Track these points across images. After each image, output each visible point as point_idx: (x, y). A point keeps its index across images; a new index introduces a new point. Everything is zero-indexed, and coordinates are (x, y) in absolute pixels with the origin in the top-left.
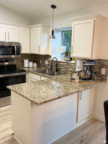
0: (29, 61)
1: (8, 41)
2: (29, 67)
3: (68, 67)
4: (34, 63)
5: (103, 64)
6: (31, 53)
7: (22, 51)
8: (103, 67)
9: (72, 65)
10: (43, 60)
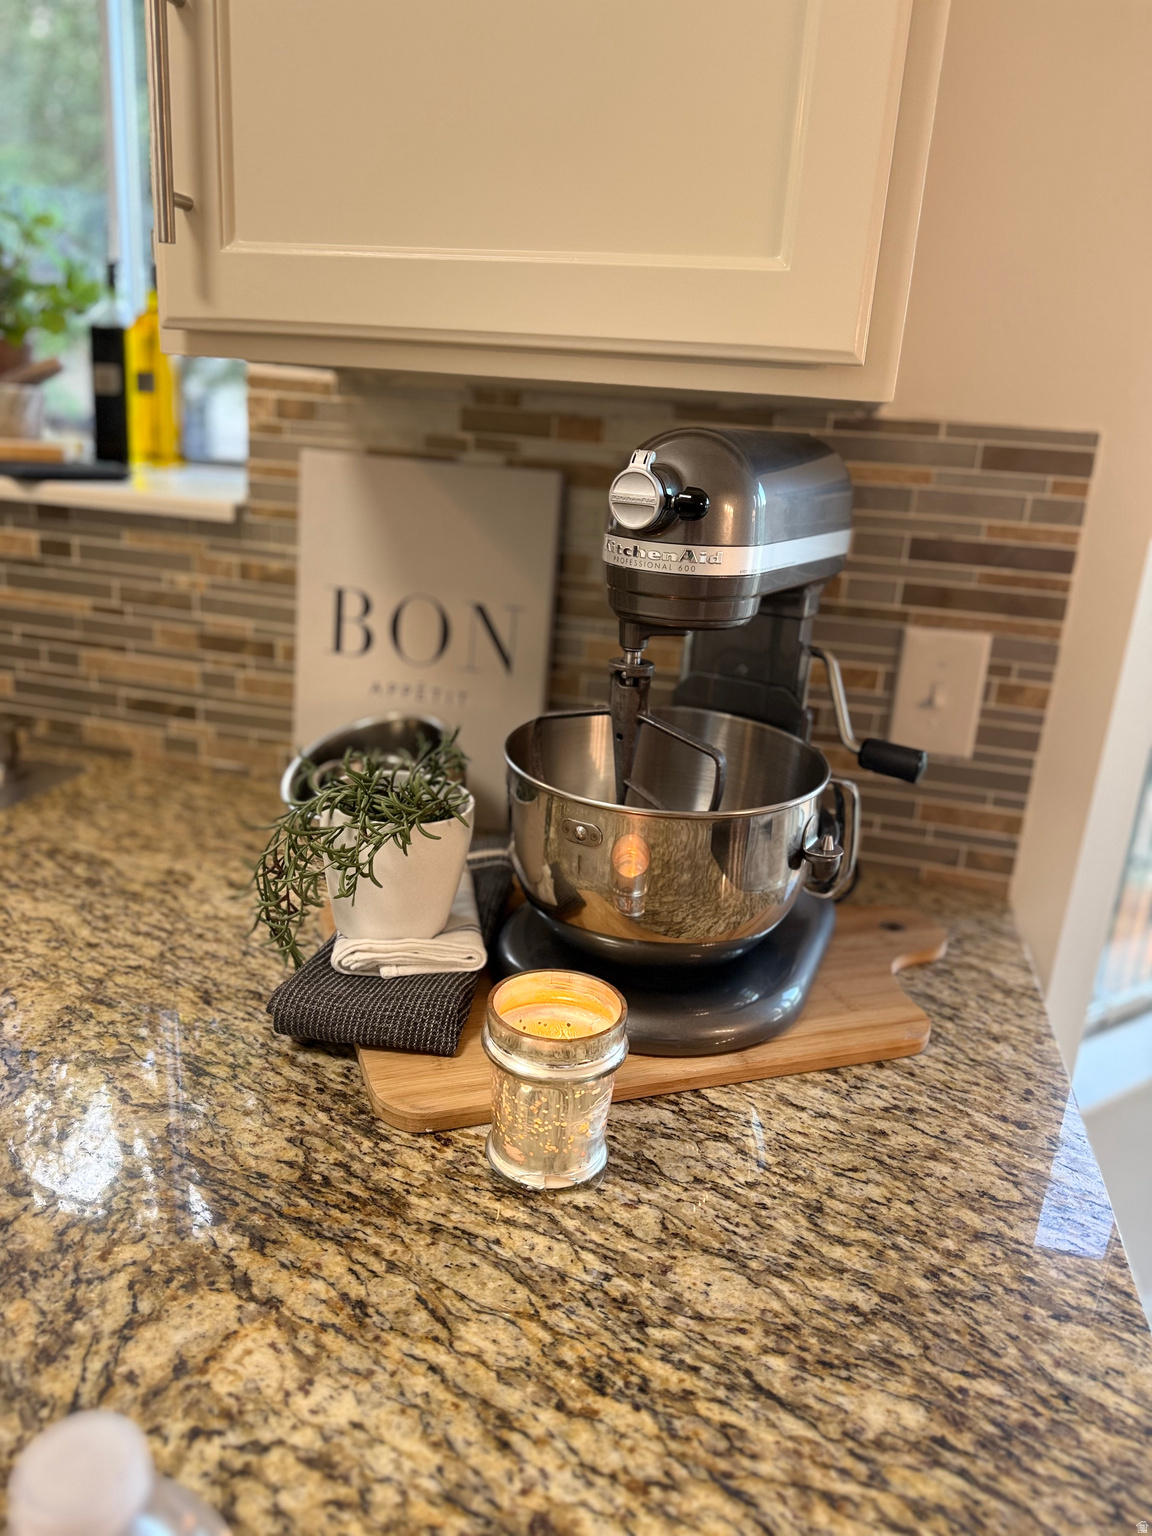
3: (79, 606)
8: (943, 598)
9: (182, 563)
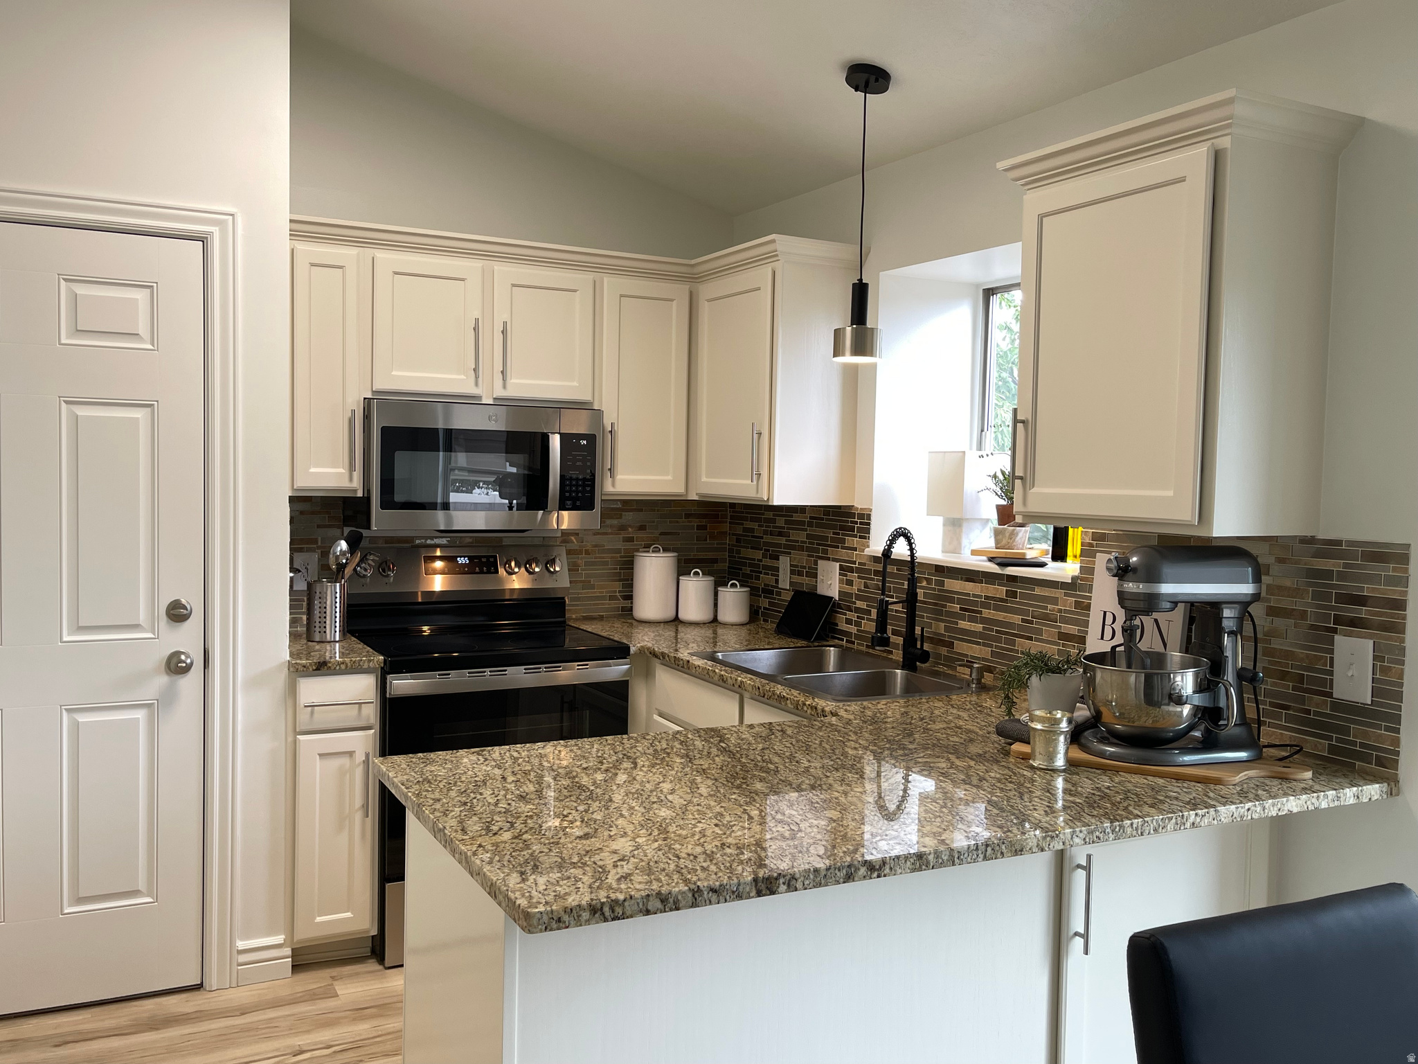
0: (683, 569)
1: (500, 392)
2: (676, 621)
3: (1016, 619)
4: (720, 582)
5: (1352, 587)
6: (693, 496)
7: (619, 477)
10: (802, 558)
